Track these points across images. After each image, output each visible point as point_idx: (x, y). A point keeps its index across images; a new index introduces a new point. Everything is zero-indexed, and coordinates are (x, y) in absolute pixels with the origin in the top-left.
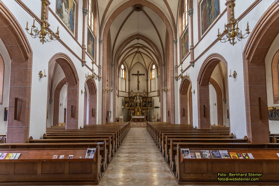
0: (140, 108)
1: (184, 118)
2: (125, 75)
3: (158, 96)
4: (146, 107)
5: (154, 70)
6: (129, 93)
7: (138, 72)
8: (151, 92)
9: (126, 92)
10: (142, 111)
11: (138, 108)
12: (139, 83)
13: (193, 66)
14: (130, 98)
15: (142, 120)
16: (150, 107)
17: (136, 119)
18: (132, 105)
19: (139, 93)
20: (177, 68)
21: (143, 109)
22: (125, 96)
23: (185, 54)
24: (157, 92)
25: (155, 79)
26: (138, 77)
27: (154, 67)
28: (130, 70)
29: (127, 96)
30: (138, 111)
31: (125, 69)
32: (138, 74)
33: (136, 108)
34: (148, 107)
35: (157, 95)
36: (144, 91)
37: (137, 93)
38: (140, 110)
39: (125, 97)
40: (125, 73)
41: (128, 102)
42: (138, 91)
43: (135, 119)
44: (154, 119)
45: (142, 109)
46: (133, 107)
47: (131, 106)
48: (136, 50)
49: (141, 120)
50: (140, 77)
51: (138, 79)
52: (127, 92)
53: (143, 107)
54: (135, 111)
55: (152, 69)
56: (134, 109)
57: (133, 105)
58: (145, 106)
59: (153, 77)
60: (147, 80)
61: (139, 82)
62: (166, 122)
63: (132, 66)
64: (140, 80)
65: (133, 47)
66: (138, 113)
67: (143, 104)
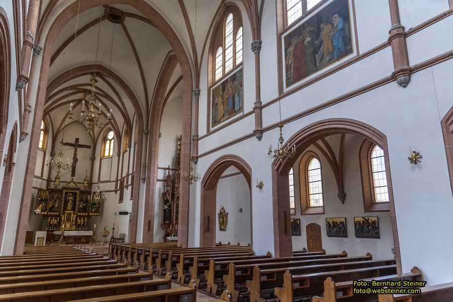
0: (74, 213)
1: (208, 234)
2: (46, 142)
3: (116, 191)
4: (86, 212)
5: (110, 140)
6: (49, 181)
7: (77, 140)
8: (99, 181)
9: (41, 178)
10: (76, 219)
11: (70, 214)
12: (77, 163)
13: (260, 138)
14: (51, 191)
15: (86, 240)
16: (95, 212)
17: (72, 237)
18: (53, 206)
19: (74, 183)
20: (198, 140)
21: (80, 217)
22: (39, 187)
23: (223, 116)
24: (115, 183)
25: (111, 158)
26: (76, 151)
27: (111, 135)
28: (58, 133)
29: (44, 187)
30: (68, 220)
31: (46, 131)
32: (76, 145)
33: (64, 213)
34: (92, 212)
35: (114, 189)
36: (85, 180)
37: (70, 183)
38: (73, 217)
39: (40, 190)
40: (46, 139)
41: (46, 200)
42: (73, 179)
43: (69, 237)
44: (105, 236)
45: (78, 216)
46: (56, 212)
47: (51, 210)
48: (80, 96)
49: (83, 240)
50: (79, 149)
51: (75, 155)
52: (43, 178)
53: (79, 212)
54: (60, 219)
55: (105, 139)
56: (59, 216)
57: (57, 208)
58: (84, 210)
59: (107, 154)
60: (93, 159)
61: (77, 160)
62: (141, 242)
63: (63, 126)
64: (78, 157)
65: (77, 89)
66: (68, 225)
67: (81, 206)
